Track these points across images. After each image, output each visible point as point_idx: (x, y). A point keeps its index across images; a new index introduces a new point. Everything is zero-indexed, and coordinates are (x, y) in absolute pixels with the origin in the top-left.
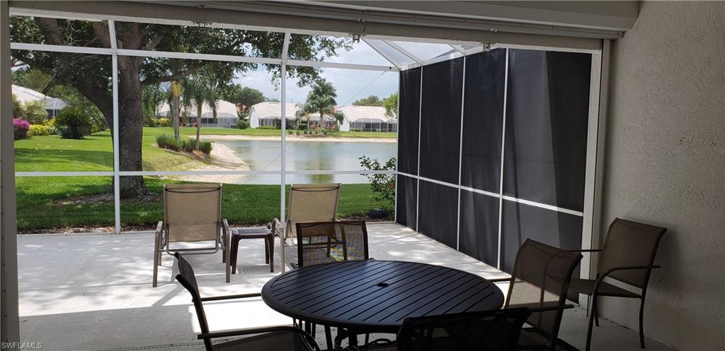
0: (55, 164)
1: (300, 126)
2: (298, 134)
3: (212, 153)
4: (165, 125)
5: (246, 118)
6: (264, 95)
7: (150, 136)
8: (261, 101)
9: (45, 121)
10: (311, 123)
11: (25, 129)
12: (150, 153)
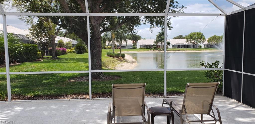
0: (72, 63)
1: (154, 47)
2: (153, 50)
3: (125, 58)
4: (109, 48)
5: (135, 45)
6: (141, 37)
7: (104, 52)
8: (140, 39)
9: (72, 48)
10: (158, 46)
11: (65, 51)
12: (105, 59)
